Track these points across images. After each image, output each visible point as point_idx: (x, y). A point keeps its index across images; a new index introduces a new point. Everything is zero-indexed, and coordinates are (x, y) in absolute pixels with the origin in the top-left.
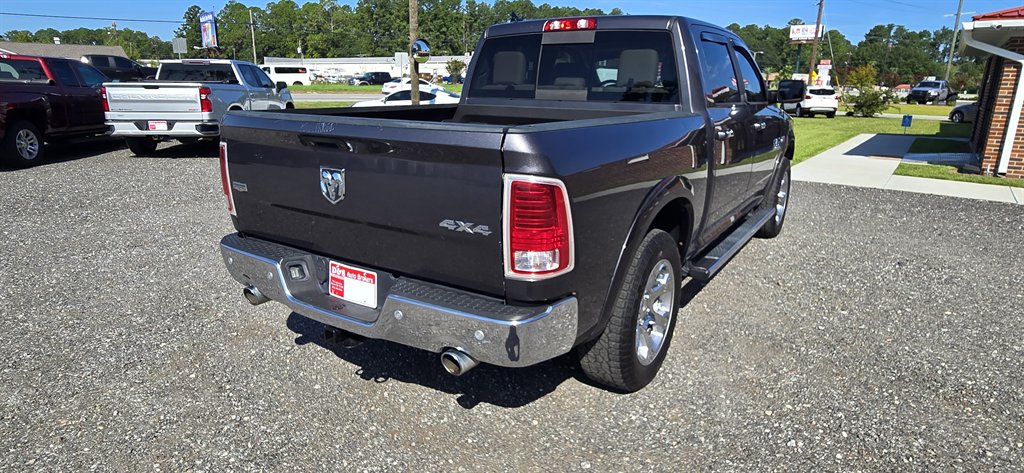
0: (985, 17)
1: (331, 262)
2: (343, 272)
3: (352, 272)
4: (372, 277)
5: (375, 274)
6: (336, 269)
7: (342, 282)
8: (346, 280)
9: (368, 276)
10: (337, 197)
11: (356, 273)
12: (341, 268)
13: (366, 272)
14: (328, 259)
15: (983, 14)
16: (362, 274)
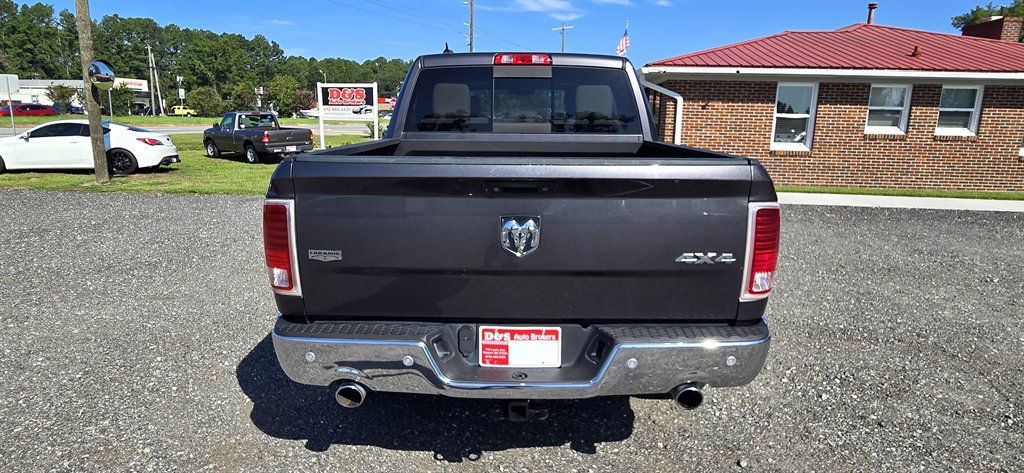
0: (654, 65)
1: (481, 328)
2: (507, 336)
3: (520, 333)
4: (556, 333)
5: (559, 329)
6: (490, 335)
7: (506, 348)
8: (512, 344)
9: (547, 332)
10: (528, 247)
11: (528, 333)
12: (501, 331)
13: (544, 328)
14: (474, 326)
15: (653, 62)
16: (539, 332)
